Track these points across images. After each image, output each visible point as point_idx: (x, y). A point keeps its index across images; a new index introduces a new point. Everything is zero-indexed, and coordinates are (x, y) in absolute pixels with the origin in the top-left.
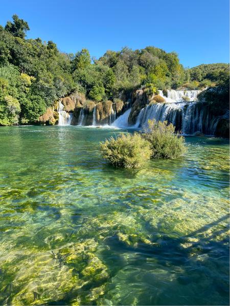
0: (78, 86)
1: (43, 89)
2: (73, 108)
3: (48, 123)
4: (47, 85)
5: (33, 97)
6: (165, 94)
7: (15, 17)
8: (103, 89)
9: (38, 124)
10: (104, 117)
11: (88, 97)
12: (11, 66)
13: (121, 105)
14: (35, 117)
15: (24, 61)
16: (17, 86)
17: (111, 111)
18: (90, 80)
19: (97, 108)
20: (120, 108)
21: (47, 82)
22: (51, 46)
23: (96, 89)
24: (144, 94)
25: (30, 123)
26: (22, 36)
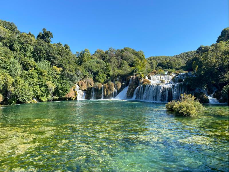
0: (88, 74)
1: (68, 76)
2: (86, 88)
3: (70, 99)
4: (71, 74)
5: (61, 81)
6: (150, 78)
7: (44, 30)
8: (105, 75)
9: (64, 99)
10: (109, 93)
11: (95, 81)
12: (47, 62)
13: (120, 85)
14: (64, 95)
15: (54, 58)
16: (52, 74)
17: (114, 89)
18: (95, 70)
19: (104, 87)
20: (119, 87)
21: (71, 71)
22: (66, 47)
23: (100, 75)
24: (137, 78)
25: (59, 99)
26: (49, 41)
